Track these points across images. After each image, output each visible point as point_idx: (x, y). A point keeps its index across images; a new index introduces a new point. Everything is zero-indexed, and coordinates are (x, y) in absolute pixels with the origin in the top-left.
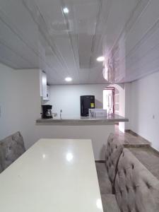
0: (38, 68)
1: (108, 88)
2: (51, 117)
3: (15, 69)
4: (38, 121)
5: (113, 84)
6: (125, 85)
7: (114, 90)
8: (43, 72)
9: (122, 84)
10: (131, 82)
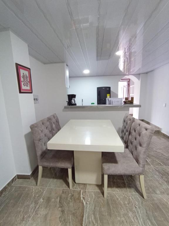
0: (63, 62)
1: (123, 80)
2: (75, 104)
3: (45, 63)
4: (65, 108)
5: (128, 75)
6: (141, 75)
7: (129, 81)
8: (67, 65)
9: (138, 75)
10: (147, 73)
